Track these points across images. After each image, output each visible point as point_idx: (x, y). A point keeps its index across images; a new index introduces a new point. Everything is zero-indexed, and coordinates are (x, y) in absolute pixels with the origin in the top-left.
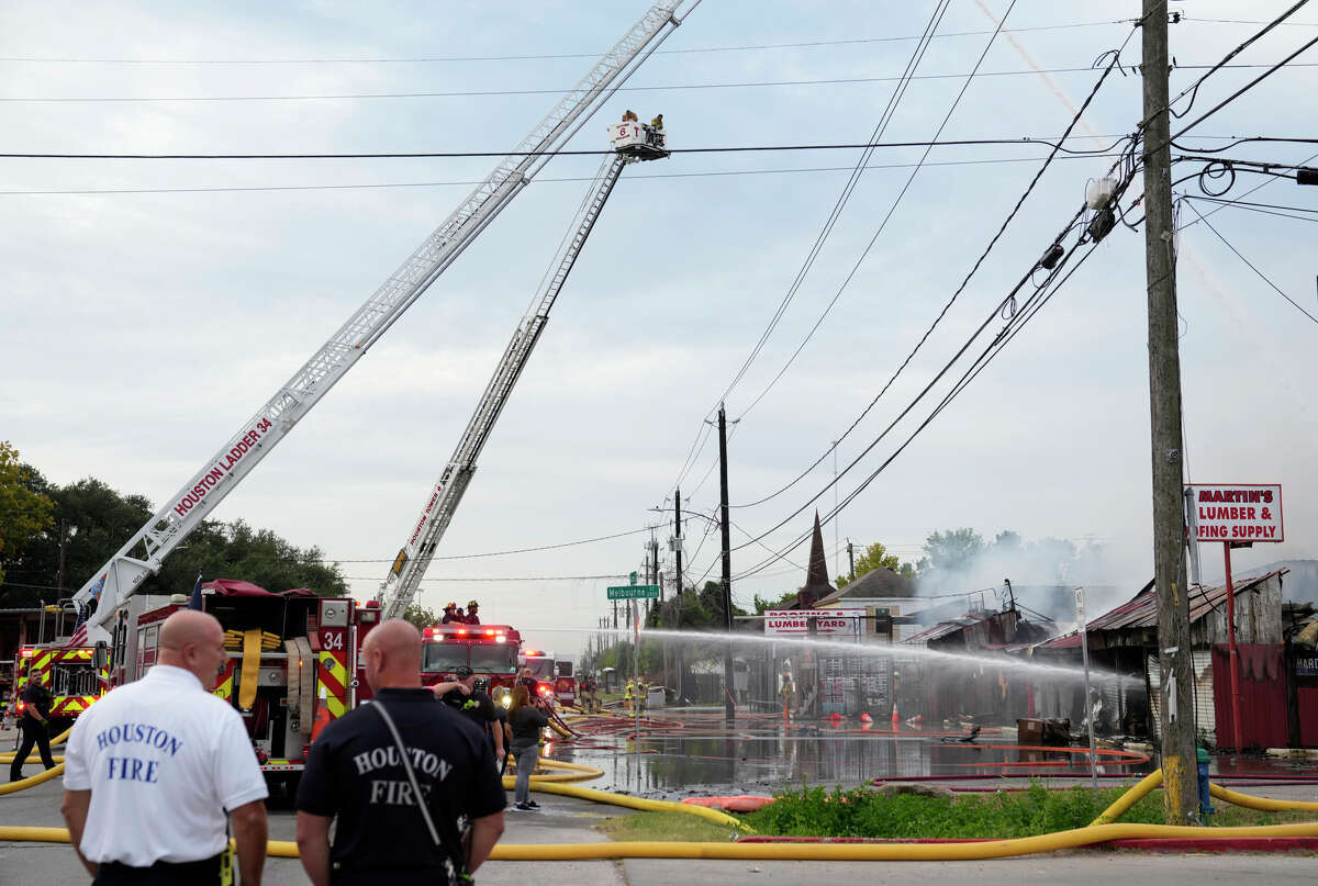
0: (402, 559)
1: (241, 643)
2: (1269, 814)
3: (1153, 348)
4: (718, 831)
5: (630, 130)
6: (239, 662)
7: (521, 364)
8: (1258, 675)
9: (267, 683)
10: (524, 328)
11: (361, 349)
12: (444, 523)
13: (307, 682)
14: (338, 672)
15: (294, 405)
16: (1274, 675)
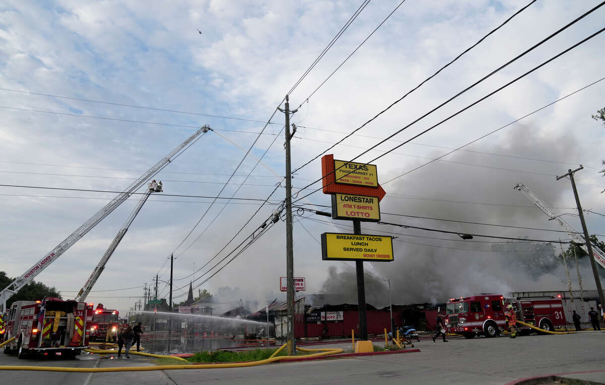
0: (82, 291)
1: (55, 314)
2: (307, 352)
3: (287, 248)
4: (180, 362)
5: (153, 185)
6: (53, 320)
7: (119, 241)
8: (299, 321)
9: (61, 325)
10: (121, 231)
11: (81, 236)
12: (94, 282)
13: (72, 325)
14: (81, 322)
15: (61, 249)
16: (302, 321)
